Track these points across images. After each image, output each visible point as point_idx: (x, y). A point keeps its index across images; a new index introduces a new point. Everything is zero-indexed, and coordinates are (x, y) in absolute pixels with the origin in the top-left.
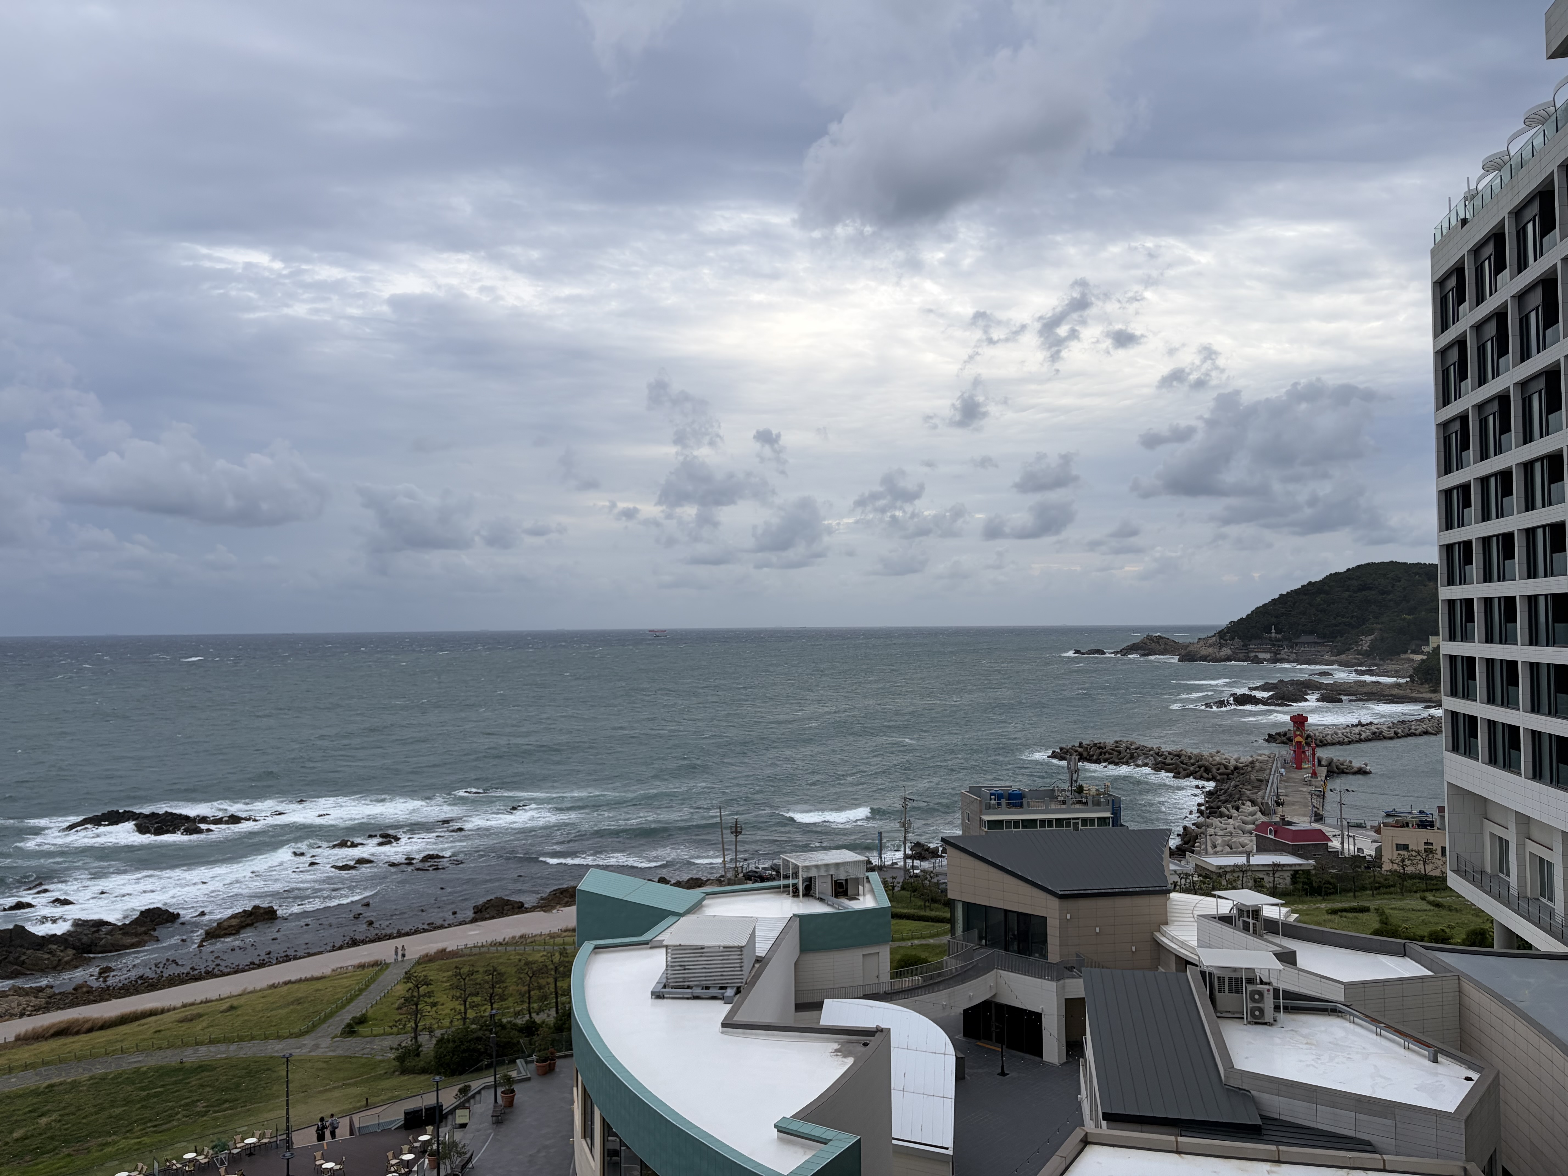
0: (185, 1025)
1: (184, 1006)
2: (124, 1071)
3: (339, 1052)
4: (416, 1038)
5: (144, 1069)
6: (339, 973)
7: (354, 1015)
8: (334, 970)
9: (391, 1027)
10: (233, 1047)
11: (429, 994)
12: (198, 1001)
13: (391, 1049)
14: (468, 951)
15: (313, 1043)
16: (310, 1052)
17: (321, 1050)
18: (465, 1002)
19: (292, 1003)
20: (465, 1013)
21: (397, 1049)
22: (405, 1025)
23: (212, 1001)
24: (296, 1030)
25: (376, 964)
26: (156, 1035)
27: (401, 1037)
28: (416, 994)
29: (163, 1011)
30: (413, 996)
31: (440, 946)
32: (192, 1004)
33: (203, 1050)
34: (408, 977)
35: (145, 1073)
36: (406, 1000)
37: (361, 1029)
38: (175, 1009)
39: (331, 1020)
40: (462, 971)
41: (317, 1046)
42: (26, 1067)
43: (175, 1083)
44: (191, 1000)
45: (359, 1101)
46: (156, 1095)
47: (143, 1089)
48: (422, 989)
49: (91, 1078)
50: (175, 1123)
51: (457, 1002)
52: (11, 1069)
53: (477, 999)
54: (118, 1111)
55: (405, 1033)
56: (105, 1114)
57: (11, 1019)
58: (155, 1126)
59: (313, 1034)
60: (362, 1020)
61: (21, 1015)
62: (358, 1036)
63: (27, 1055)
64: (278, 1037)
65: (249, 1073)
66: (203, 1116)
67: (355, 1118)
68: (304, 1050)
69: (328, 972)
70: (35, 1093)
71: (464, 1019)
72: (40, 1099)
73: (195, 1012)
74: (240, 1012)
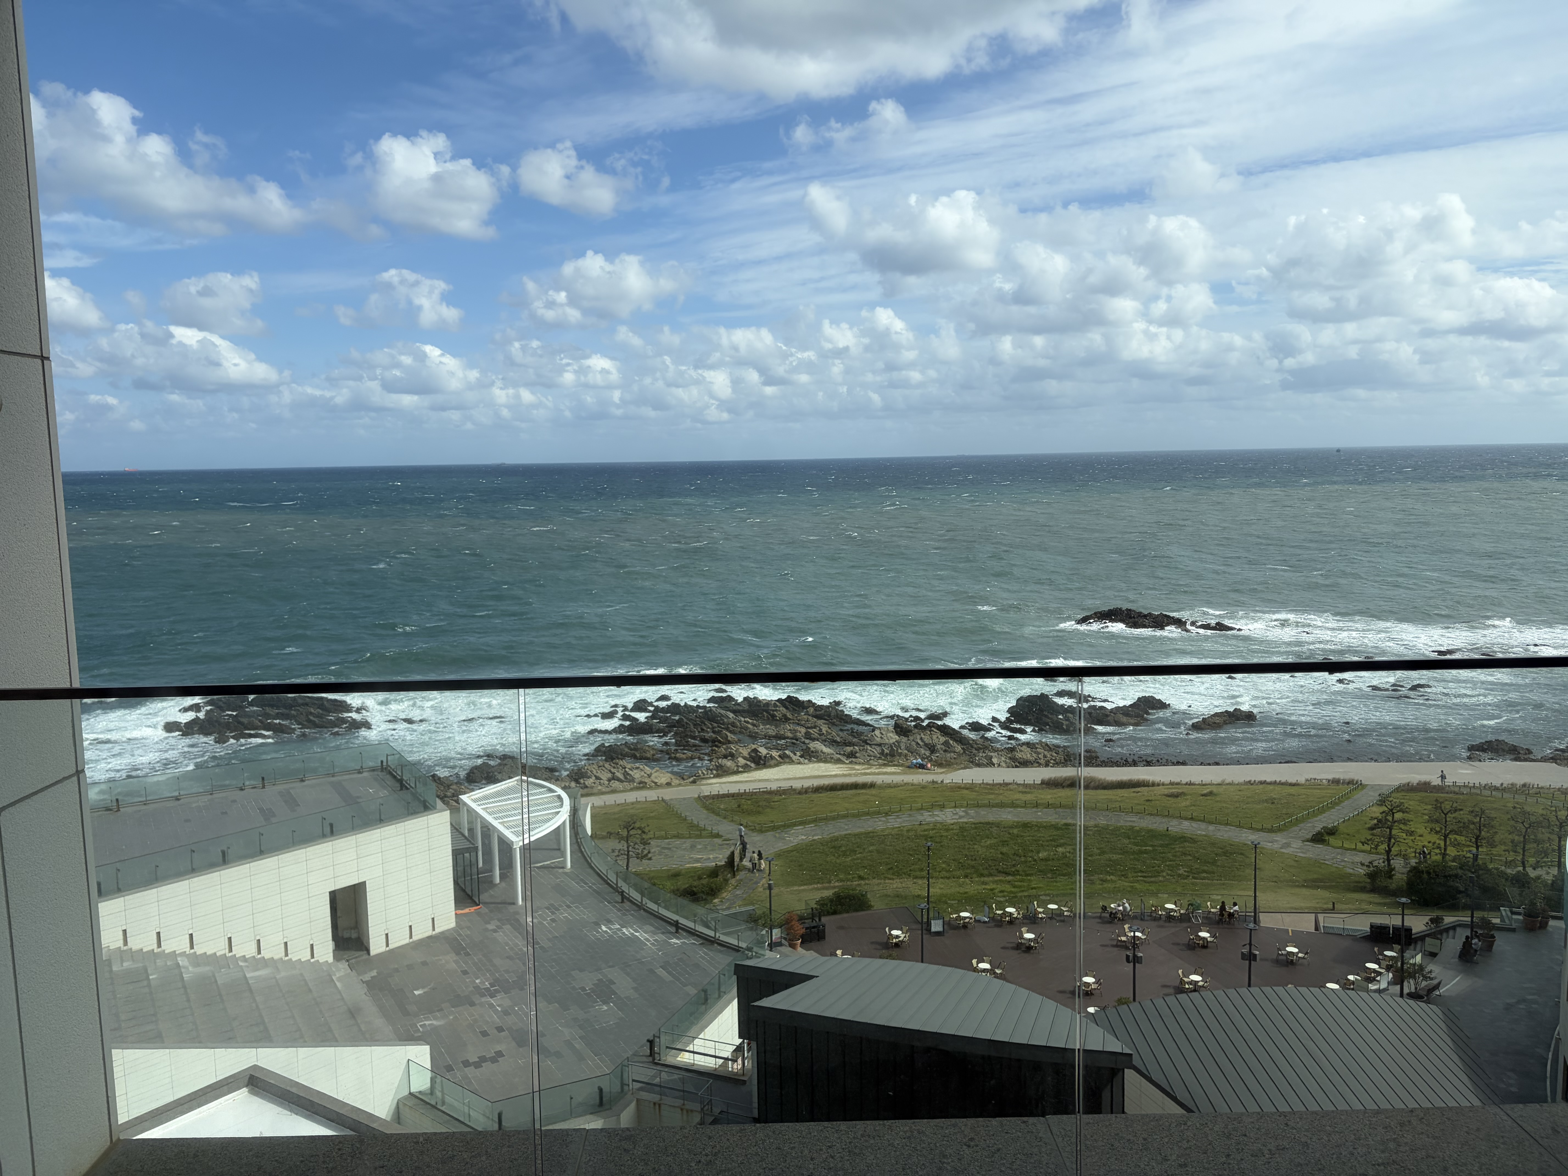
0: (1172, 800)
1: (1172, 784)
2: (1121, 826)
3: (1309, 855)
4: (1389, 860)
5: (1138, 828)
6: (1313, 784)
7: (1325, 825)
8: (1307, 780)
9: (1363, 843)
10: (1211, 828)
11: (1404, 822)
12: (1184, 782)
13: (1363, 864)
14: (1457, 789)
15: (1284, 841)
16: (1281, 848)
17: (1292, 849)
18: (1446, 837)
19: (1266, 801)
20: (1445, 850)
21: (1368, 866)
22: (1377, 846)
23: (1194, 784)
24: (1269, 827)
25: (1350, 782)
26: (1148, 803)
27: (1373, 857)
28: (1390, 818)
29: (1153, 784)
30: (1387, 820)
31: (1424, 778)
32: (1178, 784)
33: (1186, 824)
34: (1382, 802)
35: (1138, 831)
36: (1379, 821)
37: (1332, 840)
38: (1163, 784)
39: (1302, 825)
40: (1443, 805)
41: (1288, 845)
42: (1048, 806)
43: (1161, 846)
44: (1177, 780)
45: (1326, 903)
46: (1146, 852)
47: (1136, 844)
48: (1398, 816)
49: (1096, 826)
50: (1161, 878)
51: (1438, 836)
52: (1037, 806)
53: (1461, 839)
54: (1115, 857)
55: (1377, 854)
56: (1107, 856)
57: (1039, 766)
58: (1145, 877)
59: (1285, 833)
60: (1332, 832)
61: (1047, 765)
62: (1328, 844)
63: (1049, 797)
64: (1251, 828)
65: (1225, 853)
66: (1184, 879)
67: (1321, 917)
68: (1276, 846)
69: (1302, 780)
70: (1055, 827)
71: (1444, 855)
72: (1059, 833)
73: (1180, 791)
74: (1218, 799)
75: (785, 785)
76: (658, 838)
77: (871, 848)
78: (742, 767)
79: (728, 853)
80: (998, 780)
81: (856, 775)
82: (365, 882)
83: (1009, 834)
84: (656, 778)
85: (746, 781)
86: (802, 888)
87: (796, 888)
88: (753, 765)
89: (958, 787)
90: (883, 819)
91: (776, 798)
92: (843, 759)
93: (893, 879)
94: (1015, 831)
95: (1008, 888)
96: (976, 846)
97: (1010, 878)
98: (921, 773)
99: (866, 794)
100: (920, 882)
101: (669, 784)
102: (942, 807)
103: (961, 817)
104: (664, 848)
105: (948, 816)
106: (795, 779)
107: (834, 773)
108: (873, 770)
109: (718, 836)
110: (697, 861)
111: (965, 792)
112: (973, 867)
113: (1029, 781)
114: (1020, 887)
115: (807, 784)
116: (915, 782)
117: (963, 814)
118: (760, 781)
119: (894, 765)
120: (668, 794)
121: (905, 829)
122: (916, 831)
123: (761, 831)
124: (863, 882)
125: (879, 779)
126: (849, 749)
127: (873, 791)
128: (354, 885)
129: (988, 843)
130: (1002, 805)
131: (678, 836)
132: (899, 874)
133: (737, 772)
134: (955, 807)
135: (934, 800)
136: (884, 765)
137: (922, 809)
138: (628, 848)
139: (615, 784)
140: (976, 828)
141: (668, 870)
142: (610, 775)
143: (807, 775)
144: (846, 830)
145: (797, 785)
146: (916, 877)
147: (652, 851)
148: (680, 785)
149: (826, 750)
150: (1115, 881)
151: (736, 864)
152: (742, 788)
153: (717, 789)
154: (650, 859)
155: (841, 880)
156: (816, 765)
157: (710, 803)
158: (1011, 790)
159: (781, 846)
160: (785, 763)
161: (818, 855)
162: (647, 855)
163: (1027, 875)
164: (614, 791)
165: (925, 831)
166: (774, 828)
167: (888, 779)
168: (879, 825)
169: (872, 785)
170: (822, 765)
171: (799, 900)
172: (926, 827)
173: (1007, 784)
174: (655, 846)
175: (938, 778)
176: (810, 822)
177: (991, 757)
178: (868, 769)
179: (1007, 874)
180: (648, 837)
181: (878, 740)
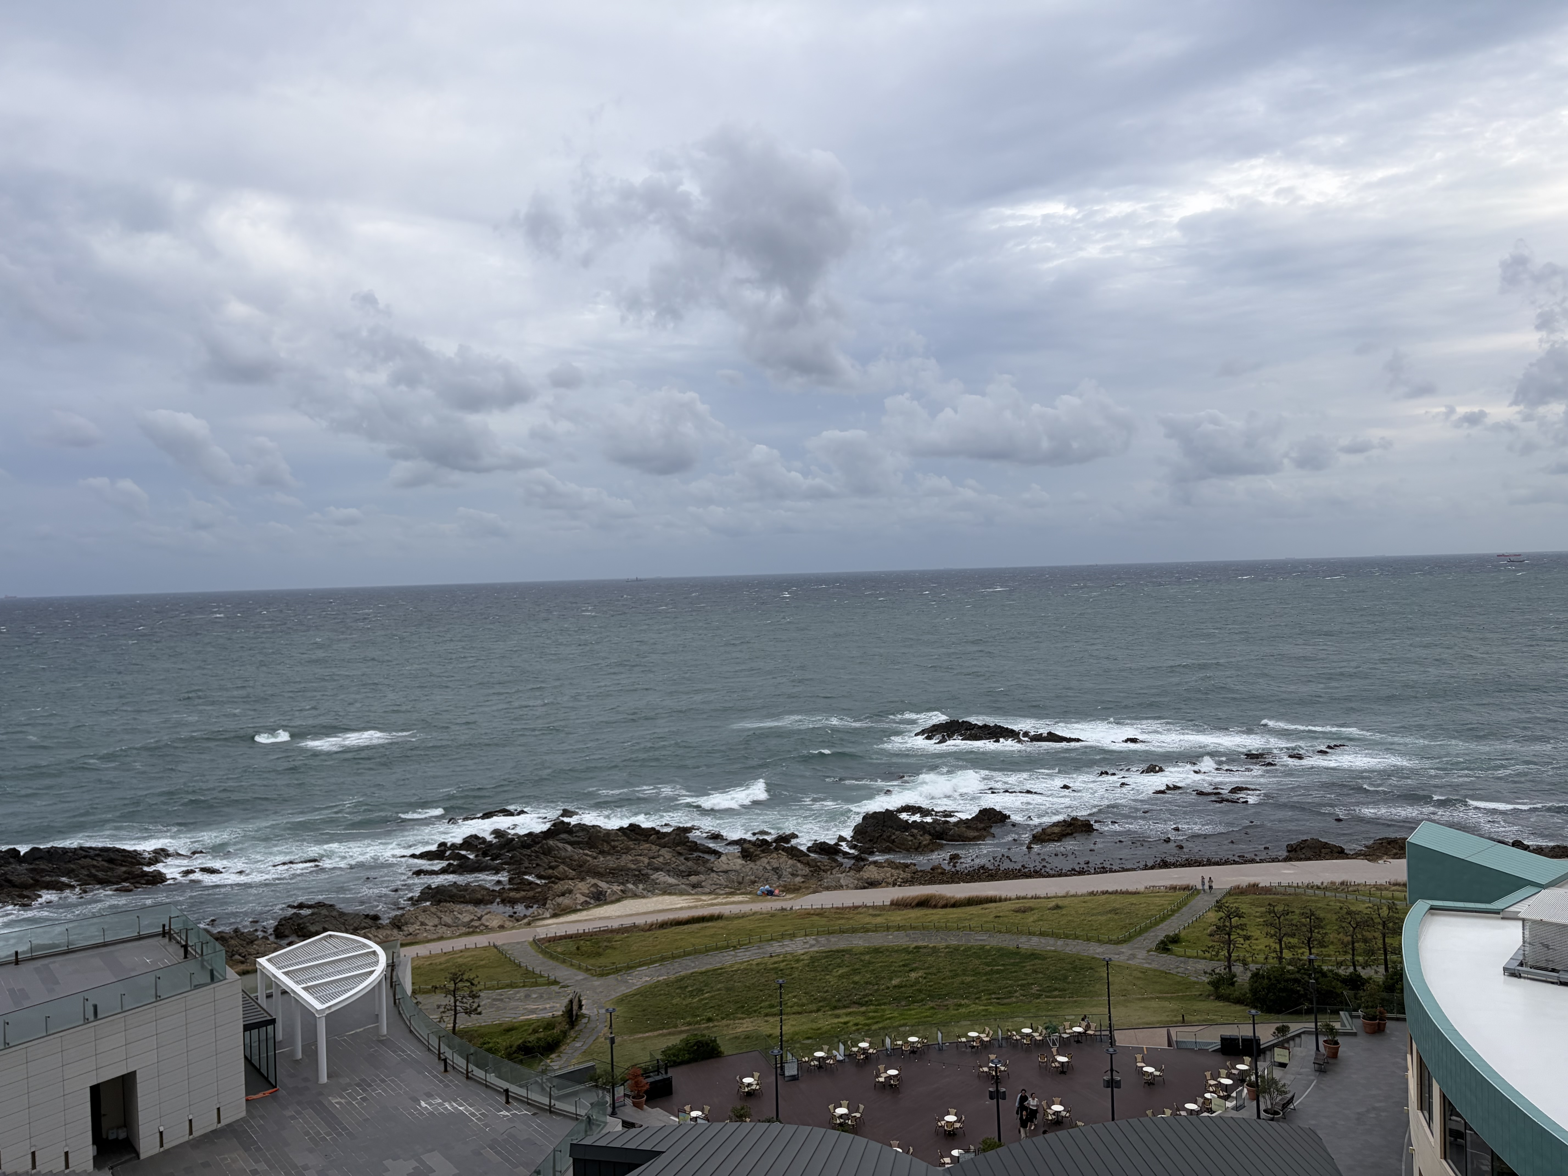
0: (1020, 915)
1: (1018, 898)
2: (972, 946)
3: (1154, 966)
4: (1230, 968)
5: (988, 947)
6: (1152, 891)
7: (1168, 934)
8: (1147, 888)
9: (1204, 952)
10: (1060, 942)
11: (1242, 927)
12: (1029, 896)
13: (1205, 973)
14: (1282, 890)
15: (1130, 952)
16: (1128, 960)
17: (1138, 961)
18: (1280, 941)
19: (1110, 912)
20: (1281, 952)
21: (1211, 974)
22: (1218, 953)
23: (1041, 898)
24: (1115, 937)
25: (1186, 888)
26: (997, 920)
27: (1215, 964)
28: (1228, 924)
29: (1001, 900)
30: (1225, 926)
31: (1252, 880)
32: (1024, 898)
33: (1035, 939)
34: (1219, 906)
35: (989, 951)
36: (1218, 928)
37: (1174, 948)
38: (1010, 899)
39: (1146, 935)
40: (1276, 909)
41: (1133, 956)
42: (899, 928)
43: (1013, 964)
44: (1022, 894)
45: (1175, 1016)
46: (998, 972)
47: (987, 964)
48: (1235, 920)
49: (947, 947)
50: (1014, 1000)
51: (1272, 940)
52: (888, 928)
53: (1294, 941)
54: (969, 979)
55: (1219, 960)
56: (959, 979)
57: (887, 887)
58: (998, 999)
59: (1130, 944)
60: (1175, 940)
61: (894, 885)
62: (1172, 954)
63: (899, 918)
64: (1099, 941)
65: (1074, 968)
66: (1037, 998)
67: (1173, 1031)
68: (1122, 958)
69: (1141, 888)
70: (906, 950)
71: (1280, 958)
72: (910, 956)
73: (1027, 905)
74: (1064, 912)
75: (628, 922)
76: (489, 989)
77: (719, 986)
78: (582, 904)
79: (565, 1001)
80: (848, 903)
81: (702, 907)
82: (135, 1072)
83: (861, 960)
84: (487, 920)
85: (586, 920)
86: (647, 1034)
87: (641, 1035)
88: (592, 901)
89: (808, 914)
90: (733, 953)
91: (618, 937)
92: (689, 889)
93: (743, 1019)
94: (867, 957)
95: (861, 1019)
96: (828, 977)
97: (863, 1009)
98: (770, 901)
99: (714, 927)
100: (771, 1019)
101: (502, 927)
102: (793, 936)
103: (812, 946)
104: (494, 1000)
105: (798, 947)
106: (638, 914)
107: (679, 906)
108: (719, 900)
109: (555, 982)
110: (533, 1012)
111: (816, 918)
112: (825, 999)
113: (879, 903)
114: (873, 1018)
115: (650, 919)
116: (764, 910)
117: (814, 942)
118: (600, 918)
119: (742, 894)
120: (500, 939)
121: (754, 963)
122: (766, 964)
123: (602, 975)
124: (711, 1024)
125: (726, 910)
126: (694, 879)
127: (720, 924)
128: (123, 1076)
129: (840, 972)
130: (854, 931)
131: (511, 986)
132: (749, 1013)
133: (575, 911)
134: (806, 935)
135: (783, 929)
136: (732, 894)
137: (772, 940)
138: (455, 1002)
139: (442, 930)
140: (827, 957)
141: (500, 1025)
142: (436, 921)
143: (651, 909)
144: (693, 968)
145: (640, 921)
146: (766, 1015)
147: (481, 1004)
148: (513, 928)
149: (671, 880)
150: (968, 1006)
151: (574, 1013)
152: (580, 928)
153: (554, 931)
154: (480, 1013)
155: (689, 1024)
156: (660, 898)
157: (545, 946)
158: (860, 913)
159: (623, 990)
160: (626, 898)
161: (663, 997)
162: (476, 1009)
163: (880, 1005)
164: (441, 938)
165: (775, 963)
166: (617, 971)
167: (735, 909)
168: (728, 960)
169: (719, 917)
170: (667, 897)
171: (643, 1049)
172: (776, 959)
173: (857, 908)
174: (485, 998)
175: (787, 905)
176: (655, 962)
177: (839, 879)
178: (715, 899)
179: (862, 1005)
180: (479, 987)
181: (725, 867)
